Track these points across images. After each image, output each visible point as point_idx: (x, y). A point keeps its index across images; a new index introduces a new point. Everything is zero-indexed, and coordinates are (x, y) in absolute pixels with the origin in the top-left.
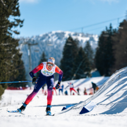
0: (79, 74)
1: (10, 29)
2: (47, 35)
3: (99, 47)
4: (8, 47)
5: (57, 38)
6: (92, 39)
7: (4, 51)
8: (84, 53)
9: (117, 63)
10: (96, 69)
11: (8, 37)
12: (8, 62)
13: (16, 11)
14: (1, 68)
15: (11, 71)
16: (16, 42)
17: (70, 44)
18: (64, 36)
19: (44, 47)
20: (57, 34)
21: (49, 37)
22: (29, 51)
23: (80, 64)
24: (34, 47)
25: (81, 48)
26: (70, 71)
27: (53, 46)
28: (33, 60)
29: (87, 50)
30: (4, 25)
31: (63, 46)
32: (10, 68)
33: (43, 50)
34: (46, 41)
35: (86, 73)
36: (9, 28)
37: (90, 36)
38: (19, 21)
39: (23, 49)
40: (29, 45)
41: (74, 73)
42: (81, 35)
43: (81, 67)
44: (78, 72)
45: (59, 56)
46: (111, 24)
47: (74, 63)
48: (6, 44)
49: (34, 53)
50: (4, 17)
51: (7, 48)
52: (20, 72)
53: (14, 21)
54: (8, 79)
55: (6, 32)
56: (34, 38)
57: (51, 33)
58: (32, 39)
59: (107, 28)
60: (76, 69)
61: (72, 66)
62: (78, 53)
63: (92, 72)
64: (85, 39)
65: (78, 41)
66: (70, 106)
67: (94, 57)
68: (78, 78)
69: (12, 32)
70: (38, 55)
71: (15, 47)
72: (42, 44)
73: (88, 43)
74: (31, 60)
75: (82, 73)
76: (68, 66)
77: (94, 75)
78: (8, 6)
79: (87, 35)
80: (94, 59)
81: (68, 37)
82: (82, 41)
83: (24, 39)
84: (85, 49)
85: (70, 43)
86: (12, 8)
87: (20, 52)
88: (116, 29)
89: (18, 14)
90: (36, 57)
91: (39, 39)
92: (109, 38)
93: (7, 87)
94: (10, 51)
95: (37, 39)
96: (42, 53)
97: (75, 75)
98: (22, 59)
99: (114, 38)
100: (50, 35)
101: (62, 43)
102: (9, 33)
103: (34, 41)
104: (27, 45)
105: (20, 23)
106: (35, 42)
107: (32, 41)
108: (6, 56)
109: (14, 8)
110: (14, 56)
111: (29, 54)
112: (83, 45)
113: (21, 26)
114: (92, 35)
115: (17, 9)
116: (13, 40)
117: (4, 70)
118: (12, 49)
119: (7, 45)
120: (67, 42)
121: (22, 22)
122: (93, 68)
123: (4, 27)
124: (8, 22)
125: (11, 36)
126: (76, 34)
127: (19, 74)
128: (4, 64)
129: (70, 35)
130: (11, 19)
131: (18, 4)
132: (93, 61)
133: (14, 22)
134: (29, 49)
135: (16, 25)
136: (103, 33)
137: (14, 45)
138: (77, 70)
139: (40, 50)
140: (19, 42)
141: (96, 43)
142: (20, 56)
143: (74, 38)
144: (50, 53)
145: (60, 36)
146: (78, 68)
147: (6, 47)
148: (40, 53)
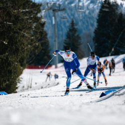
0: (118, 48)
4: (28, 14)
7: (23, 20)
12: (27, 33)
14: (19, 40)
15: (31, 44)
19: (73, 12)
22: (53, 18)
23: (120, 36)
26: (106, 44)
27: (85, 12)
28: (58, 31)
32: (29, 41)
33: (72, 17)
34: (75, 6)
39: (46, 17)
40: (54, 10)
41: (113, 46)
44: (116, 46)
45: (92, 25)
49: (60, 21)
52: (42, 45)
54: (27, 55)
58: (58, 3)
62: (117, 21)
66: (111, 91)
70: (65, 24)
71: (37, 14)
72: (71, 9)
74: (56, 30)
76: (104, 38)
83: (47, 3)
85: (106, 7)
87: (43, 20)
90: (63, 27)
93: (27, 65)
94: (31, 19)
95: (64, 3)
96: (70, 21)
97: (113, 49)
98: (45, 29)
103: (60, 5)
104: (51, 11)
107: (57, 5)
108: (25, 26)
110: (34, 25)
111: (54, 23)
117: (23, 44)
118: (32, 16)
119: (27, 12)
120: (103, 7)
127: (41, 48)
128: (23, 36)
134: (54, 16)
137: (35, 12)
139: (68, 17)
140: (41, 8)
142: (43, 25)
144: (81, 20)
146: (118, 40)
147: (25, 13)
148: (68, 21)
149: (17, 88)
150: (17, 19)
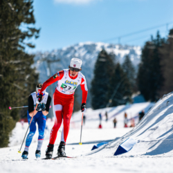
0: (116, 100)
1: (22, 42)
2: (72, 48)
3: (142, 63)
4: (20, 66)
5: (86, 52)
6: (133, 52)
7: (14, 71)
8: (122, 71)
9: (167, 83)
10: (139, 93)
11: (20, 52)
12: (20, 85)
13: (29, 16)
14: (11, 93)
15: (24, 97)
16: (30, 59)
17: (103, 60)
18: (94, 49)
20: (86, 47)
21: (75, 51)
22: (48, 70)
23: (118, 87)
24: (55, 65)
25: (118, 65)
26: (104, 96)
29: (126, 67)
30: (13, 36)
31: (94, 62)
32: (23, 94)
35: (125, 98)
36: (21, 39)
37: (131, 48)
38: (33, 30)
39: (41, 68)
40: (49, 62)
41: (109, 98)
42: (117, 47)
43: (119, 90)
44: (115, 97)
45: (89, 76)
46: (158, 32)
47: (109, 86)
48: (16, 62)
50: (13, 26)
51: (18, 67)
53: (26, 30)
55: (16, 45)
56: (56, 53)
57: (77, 45)
58: (53, 54)
59: (152, 37)
60: (112, 93)
61: (106, 89)
62: (114, 71)
63: (134, 96)
64: (124, 53)
65: (115, 55)
66: (103, 144)
67: (135, 77)
68: (114, 105)
69: (24, 46)
71: (30, 65)
72: (67, 60)
73: (127, 57)
75: (120, 98)
76: (101, 90)
77: (137, 101)
78: (19, 10)
79: (126, 48)
80: (136, 80)
81: (101, 50)
82: (119, 55)
83: (41, 54)
84: (124, 66)
86: (24, 13)
87: (36, 72)
88: (164, 39)
89: (32, 21)
91: (62, 54)
92: (156, 50)
93: (20, 118)
94: (23, 70)
95: (59, 54)
97: (110, 101)
99: (162, 51)
100: (76, 48)
101: (93, 58)
102: (20, 46)
103: (55, 56)
104: (46, 63)
105: (36, 33)
106: (56, 58)
107: (52, 56)
108: (16, 78)
109: (27, 13)
110: (27, 77)
111: (48, 74)
112: (121, 61)
113: (37, 37)
114: (133, 46)
115: (31, 14)
116: (27, 56)
118: (25, 68)
119: (19, 63)
120: (100, 57)
121: (38, 31)
122: (135, 91)
123: (14, 38)
124: (19, 32)
125: (23, 51)
126: (111, 46)
128: (15, 88)
129: (103, 47)
130: (24, 27)
131: (32, 8)
132: (134, 82)
133: (27, 32)
134: (49, 67)
135: (30, 36)
136: (148, 44)
137: (28, 63)
138: (114, 95)
140: (35, 59)
141: (139, 57)
142: (36, 77)
143: (108, 51)
145: (90, 49)
146: (115, 92)
147: (17, 65)
149: (9, 143)
150: (7, 71)
